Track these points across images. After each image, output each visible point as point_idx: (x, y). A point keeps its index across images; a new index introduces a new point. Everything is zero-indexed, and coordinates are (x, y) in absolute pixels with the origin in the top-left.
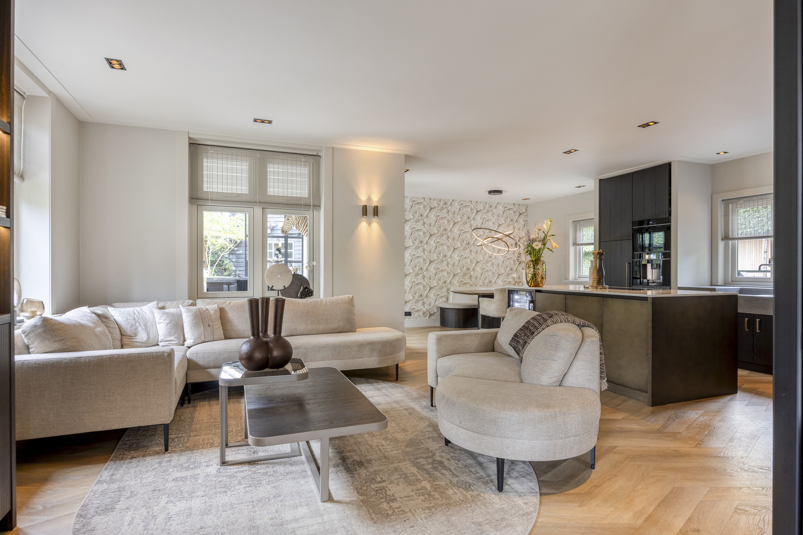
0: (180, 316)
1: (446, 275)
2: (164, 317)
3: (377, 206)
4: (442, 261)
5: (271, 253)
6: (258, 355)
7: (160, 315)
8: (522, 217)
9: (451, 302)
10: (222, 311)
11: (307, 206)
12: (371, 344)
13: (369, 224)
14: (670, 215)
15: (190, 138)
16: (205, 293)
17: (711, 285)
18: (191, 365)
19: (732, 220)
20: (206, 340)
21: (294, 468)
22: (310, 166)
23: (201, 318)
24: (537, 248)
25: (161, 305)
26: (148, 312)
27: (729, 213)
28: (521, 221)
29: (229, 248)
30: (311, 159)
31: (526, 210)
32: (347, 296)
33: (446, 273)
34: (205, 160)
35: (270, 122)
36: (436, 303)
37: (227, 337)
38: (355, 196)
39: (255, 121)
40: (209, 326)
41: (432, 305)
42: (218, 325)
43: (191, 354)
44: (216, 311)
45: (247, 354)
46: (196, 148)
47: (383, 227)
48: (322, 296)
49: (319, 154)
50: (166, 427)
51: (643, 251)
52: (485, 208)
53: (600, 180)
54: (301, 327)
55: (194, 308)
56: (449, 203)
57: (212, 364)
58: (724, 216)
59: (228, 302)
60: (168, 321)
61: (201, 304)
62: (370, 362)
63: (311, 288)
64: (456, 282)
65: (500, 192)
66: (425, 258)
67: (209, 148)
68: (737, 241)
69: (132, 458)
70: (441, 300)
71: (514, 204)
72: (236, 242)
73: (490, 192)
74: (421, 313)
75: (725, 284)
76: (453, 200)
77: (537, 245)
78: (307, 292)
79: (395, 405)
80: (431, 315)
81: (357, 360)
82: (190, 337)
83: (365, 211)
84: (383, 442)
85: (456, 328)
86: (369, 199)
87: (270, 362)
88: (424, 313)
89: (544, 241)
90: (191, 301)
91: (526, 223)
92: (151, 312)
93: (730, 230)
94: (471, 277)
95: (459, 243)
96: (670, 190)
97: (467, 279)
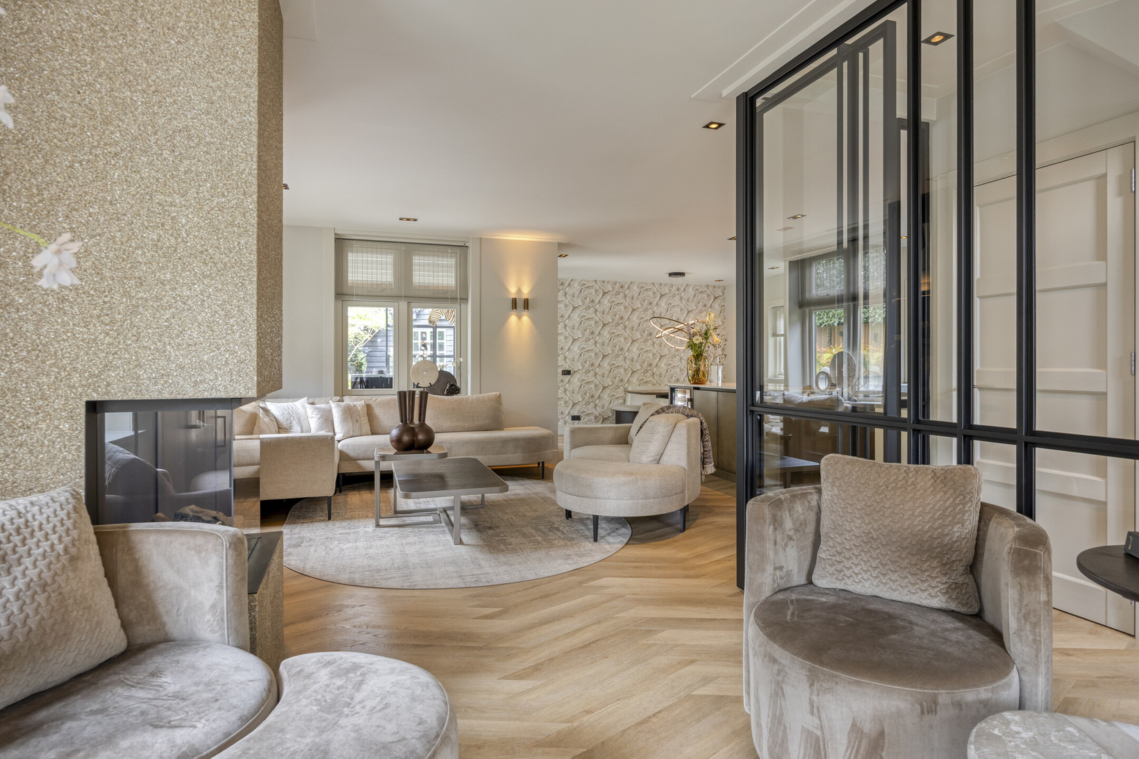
0: (330, 411)
1: (623, 372)
2: (316, 412)
3: (528, 299)
4: (618, 356)
5: (416, 344)
6: (406, 438)
7: (312, 410)
8: (718, 301)
9: (629, 404)
10: (369, 407)
11: (454, 299)
12: (516, 441)
13: (519, 318)
15: (335, 234)
16: (350, 390)
18: (344, 456)
20: (355, 435)
21: (435, 530)
22: (457, 257)
23: (349, 413)
24: (697, 342)
25: (311, 400)
26: (300, 407)
28: (716, 306)
29: (365, 339)
30: (458, 250)
31: (723, 293)
32: (494, 393)
33: (622, 370)
34: (350, 254)
35: (415, 220)
36: (611, 406)
37: (373, 433)
38: (505, 289)
39: (401, 219)
40: (357, 421)
41: (606, 408)
42: (365, 420)
43: (343, 446)
44: (363, 407)
45: (397, 437)
46: (342, 243)
47: (534, 320)
48: (469, 394)
49: (466, 245)
50: (329, 499)
52: (670, 290)
53: (790, 262)
54: (447, 424)
55: (343, 403)
56: (627, 286)
57: (361, 456)
59: (374, 399)
60: (319, 416)
61: (348, 400)
62: (514, 459)
63: (458, 385)
64: (635, 381)
65: (682, 274)
66: (597, 351)
67: (354, 242)
69: (303, 523)
70: (616, 402)
71: (708, 286)
72: (374, 332)
73: (671, 275)
74: (593, 417)
76: (631, 283)
77: (698, 340)
78: (454, 390)
79: (533, 495)
80: (605, 419)
81: (501, 456)
82: (339, 431)
83: (514, 304)
84: (513, 517)
86: (519, 291)
87: (416, 444)
88: (596, 417)
89: (706, 335)
90: (338, 398)
92: (304, 407)
94: (653, 374)
95: (638, 333)
97: (648, 377)
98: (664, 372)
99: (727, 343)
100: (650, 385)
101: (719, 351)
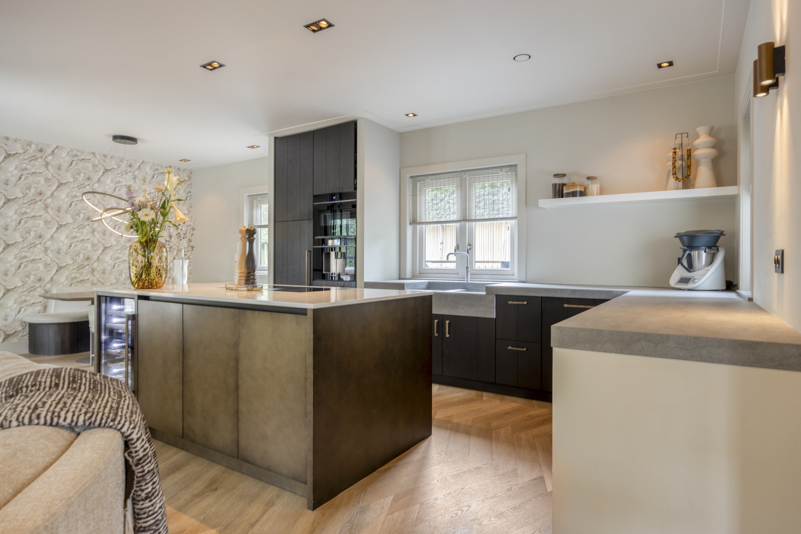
1: (42, 269)
4: (33, 246)
9: (51, 312)
14: (356, 189)
17: (400, 279)
19: (420, 201)
24: (147, 219)
27: (417, 193)
31: (190, 178)
36: (20, 316)
41: (10, 319)
51: (326, 234)
52: (119, 166)
53: (276, 138)
56: (49, 151)
58: (412, 195)
64: (63, 280)
65: (132, 140)
68: (424, 226)
70: (30, 310)
71: (171, 167)
73: (116, 138)
75: (413, 278)
76: (57, 147)
77: (146, 215)
80: (7, 336)
85: (56, 354)
89: (163, 209)
91: (189, 195)
93: (418, 213)
94: (93, 270)
95: (69, 216)
96: (356, 157)
97: (85, 274)
98: (109, 268)
99: (194, 232)
100: (89, 285)
101: (184, 243)
